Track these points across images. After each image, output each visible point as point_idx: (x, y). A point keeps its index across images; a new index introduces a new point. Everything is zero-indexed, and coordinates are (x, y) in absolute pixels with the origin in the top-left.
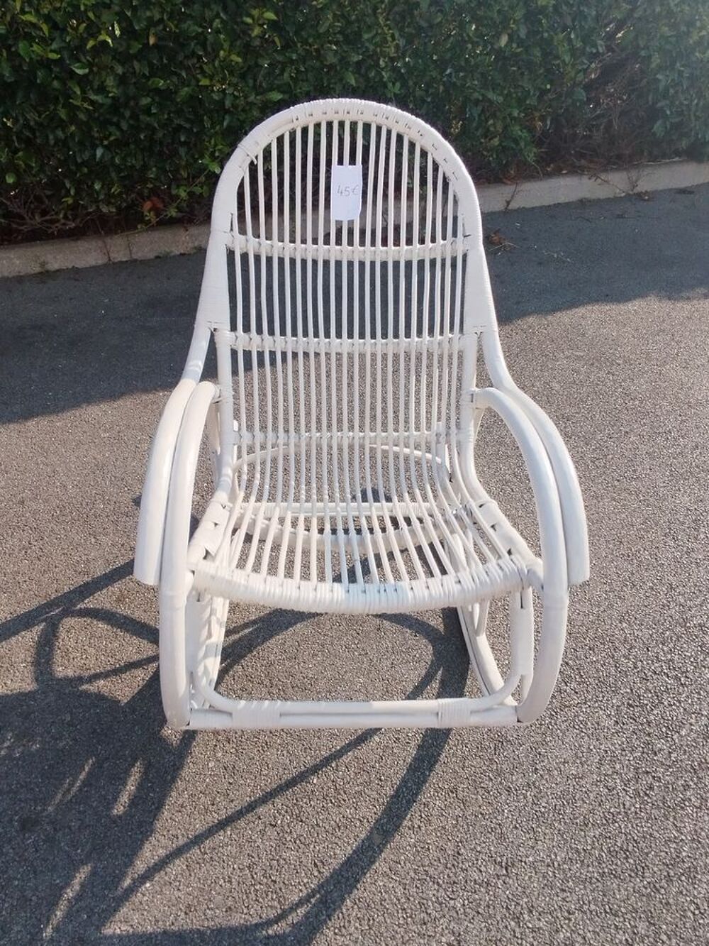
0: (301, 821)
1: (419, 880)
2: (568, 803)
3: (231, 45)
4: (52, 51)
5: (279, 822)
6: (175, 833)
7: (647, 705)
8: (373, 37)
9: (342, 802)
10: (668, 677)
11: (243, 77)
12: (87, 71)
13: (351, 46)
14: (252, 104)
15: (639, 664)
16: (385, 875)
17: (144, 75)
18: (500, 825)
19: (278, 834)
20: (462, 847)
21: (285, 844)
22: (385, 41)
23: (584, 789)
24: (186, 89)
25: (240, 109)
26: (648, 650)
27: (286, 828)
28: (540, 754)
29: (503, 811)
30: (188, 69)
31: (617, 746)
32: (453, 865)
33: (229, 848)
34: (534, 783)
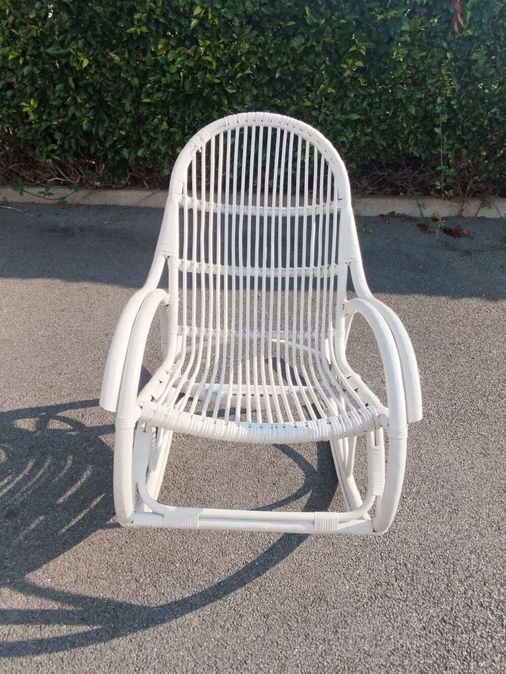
1: (208, 665)
2: (349, 669)
3: (330, 81)
4: (217, 78)
5: (142, 580)
6: (80, 557)
7: (460, 627)
8: (435, 82)
9: (187, 587)
10: (492, 613)
11: (335, 102)
12: (235, 91)
13: (417, 88)
14: (338, 120)
15: (470, 592)
16: (187, 649)
17: (269, 96)
18: (286, 658)
19: (137, 587)
20: (250, 659)
21: (137, 596)
22: (444, 85)
23: (367, 666)
26: (485, 584)
27: (144, 586)
28: (346, 622)
29: (295, 649)
31: (414, 646)
32: (237, 668)
33: (104, 582)
34: (329, 640)
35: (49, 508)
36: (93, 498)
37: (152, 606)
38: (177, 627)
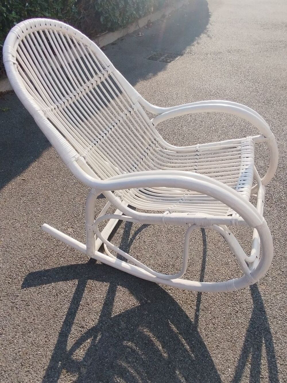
0: (242, 303)
1: (284, 288)
5: (237, 309)
16: (277, 295)
19: (241, 313)
20: (281, 269)
21: (246, 314)
27: (241, 309)
31: (277, 213)
33: (235, 332)
35: (170, 366)
37: (253, 307)
38: (265, 297)
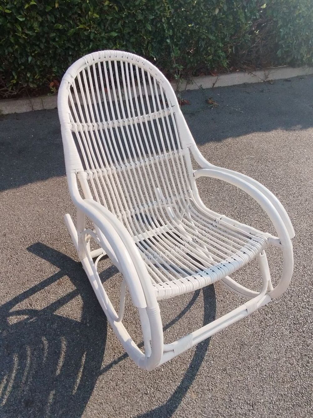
0: (159, 390)
1: (215, 415)
2: (275, 372)
3: (94, 9)
4: (7, 9)
5: (149, 392)
6: (101, 402)
7: (302, 323)
8: (160, 7)
9: (176, 380)
10: (308, 309)
11: (99, 24)
12: (24, 19)
13: (149, 12)
14: (103, 37)
15: (296, 304)
16: (200, 414)
17: (52, 22)
18: (247, 385)
19: (149, 398)
20: (232, 398)
21: (153, 403)
22: (165, 10)
23: (281, 365)
24: (73, 29)
25: (97, 39)
26: (299, 297)
27: (152, 395)
28: (260, 350)
29: (247, 378)
30: (73, 20)
31: (292, 344)
32: (229, 407)
33: (127, 407)
34: (259, 364)
35: (55, 383)
36: (81, 359)
37: (165, 403)
38: (186, 405)
